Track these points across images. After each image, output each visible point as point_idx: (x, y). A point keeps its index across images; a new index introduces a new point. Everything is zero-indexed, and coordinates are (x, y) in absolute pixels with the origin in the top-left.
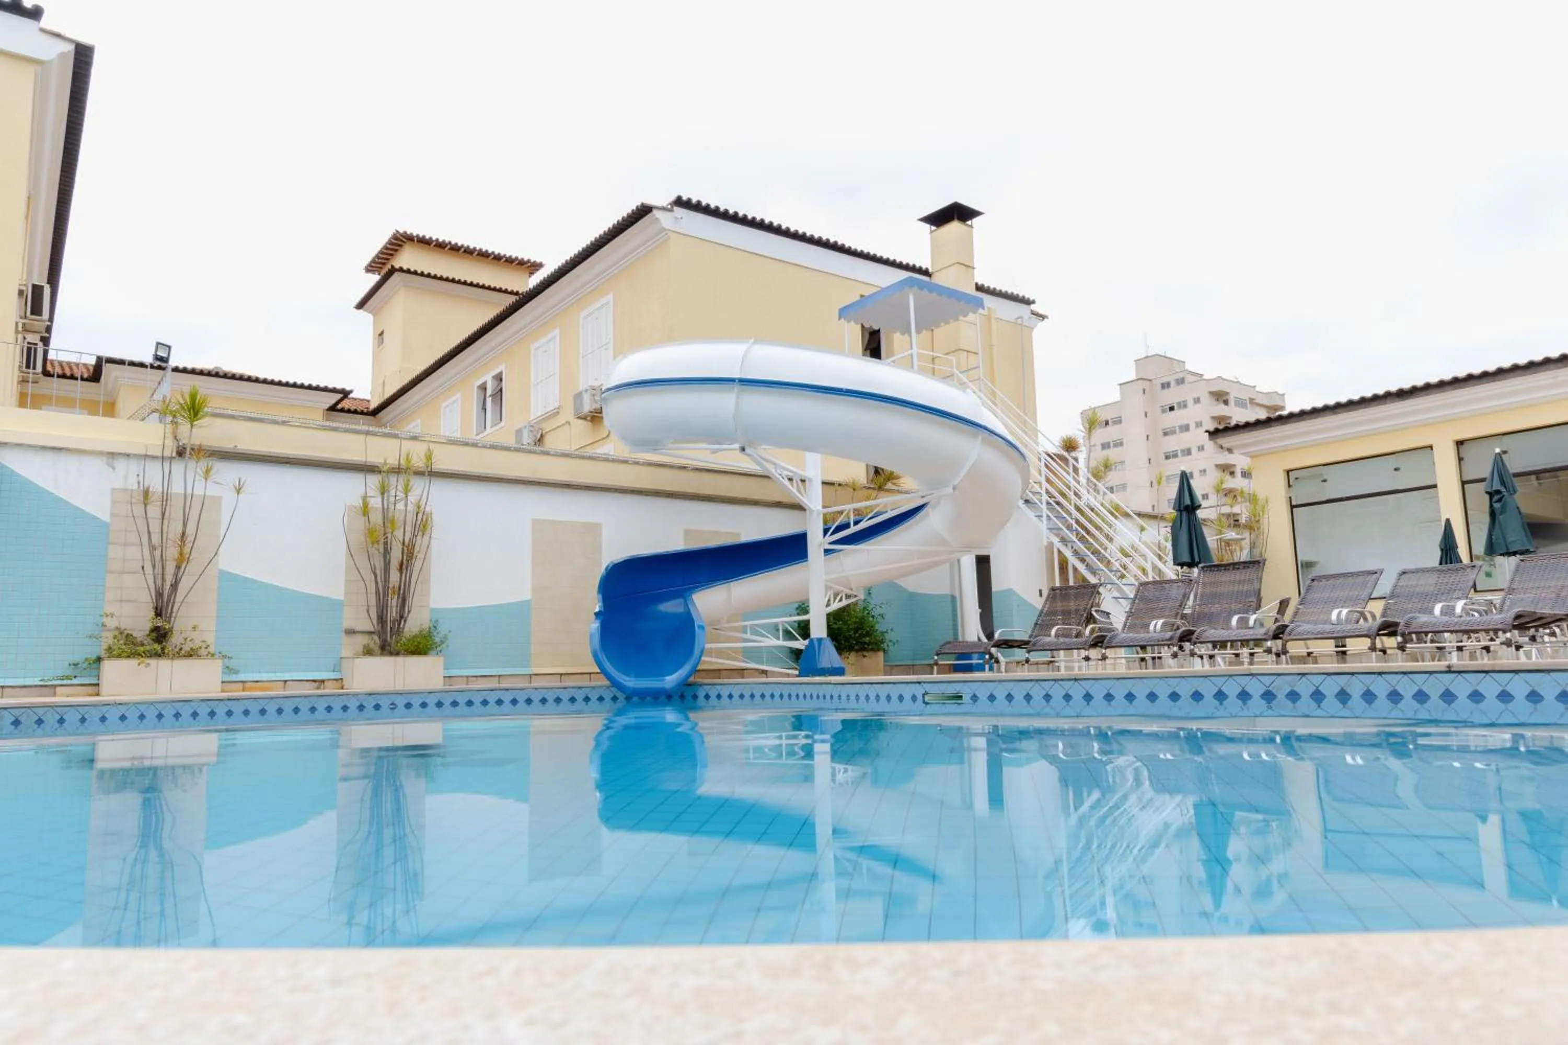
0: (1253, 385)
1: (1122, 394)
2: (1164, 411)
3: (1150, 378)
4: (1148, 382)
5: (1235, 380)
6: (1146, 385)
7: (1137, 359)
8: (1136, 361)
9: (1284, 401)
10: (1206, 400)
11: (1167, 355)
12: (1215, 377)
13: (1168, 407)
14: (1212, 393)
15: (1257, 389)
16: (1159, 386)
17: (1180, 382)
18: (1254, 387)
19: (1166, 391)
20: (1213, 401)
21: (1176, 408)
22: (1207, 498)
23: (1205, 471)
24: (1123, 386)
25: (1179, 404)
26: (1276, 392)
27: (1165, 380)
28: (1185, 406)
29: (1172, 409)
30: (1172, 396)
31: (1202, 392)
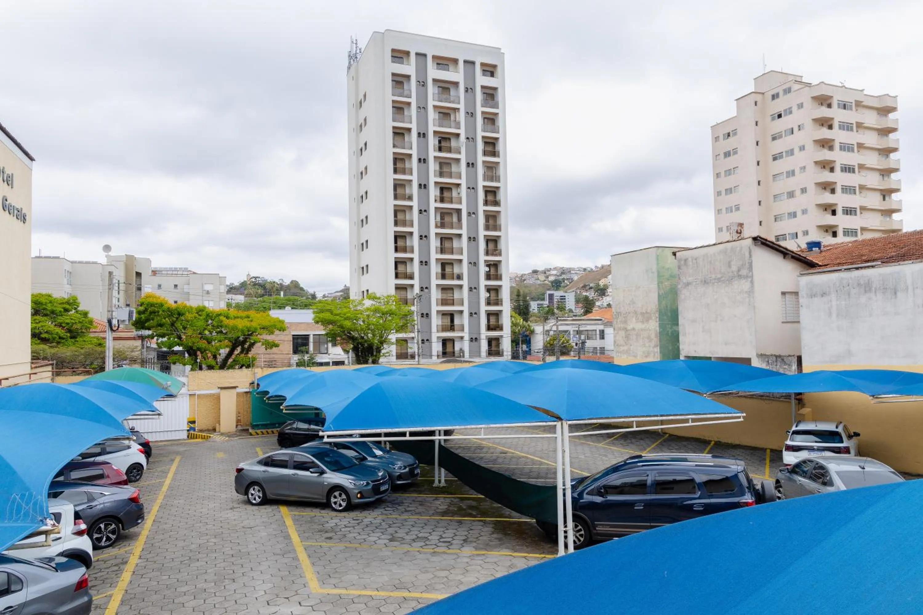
0: (861, 89)
1: (738, 108)
2: (773, 119)
3: (763, 92)
4: (761, 96)
5: (841, 85)
6: (759, 98)
7: (755, 77)
8: (755, 79)
9: (896, 102)
10: (808, 104)
11: (783, 71)
12: (818, 83)
13: (776, 115)
14: (814, 98)
15: (865, 92)
16: (770, 98)
17: (788, 91)
18: (862, 91)
19: (776, 101)
20: (816, 105)
21: (783, 115)
22: (806, 192)
23: (804, 167)
24: (739, 101)
25: (785, 111)
26: (888, 95)
27: (774, 92)
28: (791, 113)
29: (780, 116)
30: (779, 106)
31: (806, 96)
